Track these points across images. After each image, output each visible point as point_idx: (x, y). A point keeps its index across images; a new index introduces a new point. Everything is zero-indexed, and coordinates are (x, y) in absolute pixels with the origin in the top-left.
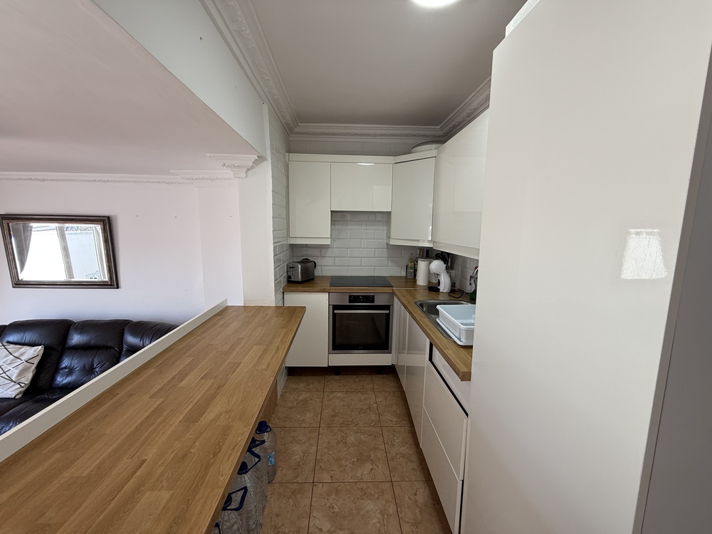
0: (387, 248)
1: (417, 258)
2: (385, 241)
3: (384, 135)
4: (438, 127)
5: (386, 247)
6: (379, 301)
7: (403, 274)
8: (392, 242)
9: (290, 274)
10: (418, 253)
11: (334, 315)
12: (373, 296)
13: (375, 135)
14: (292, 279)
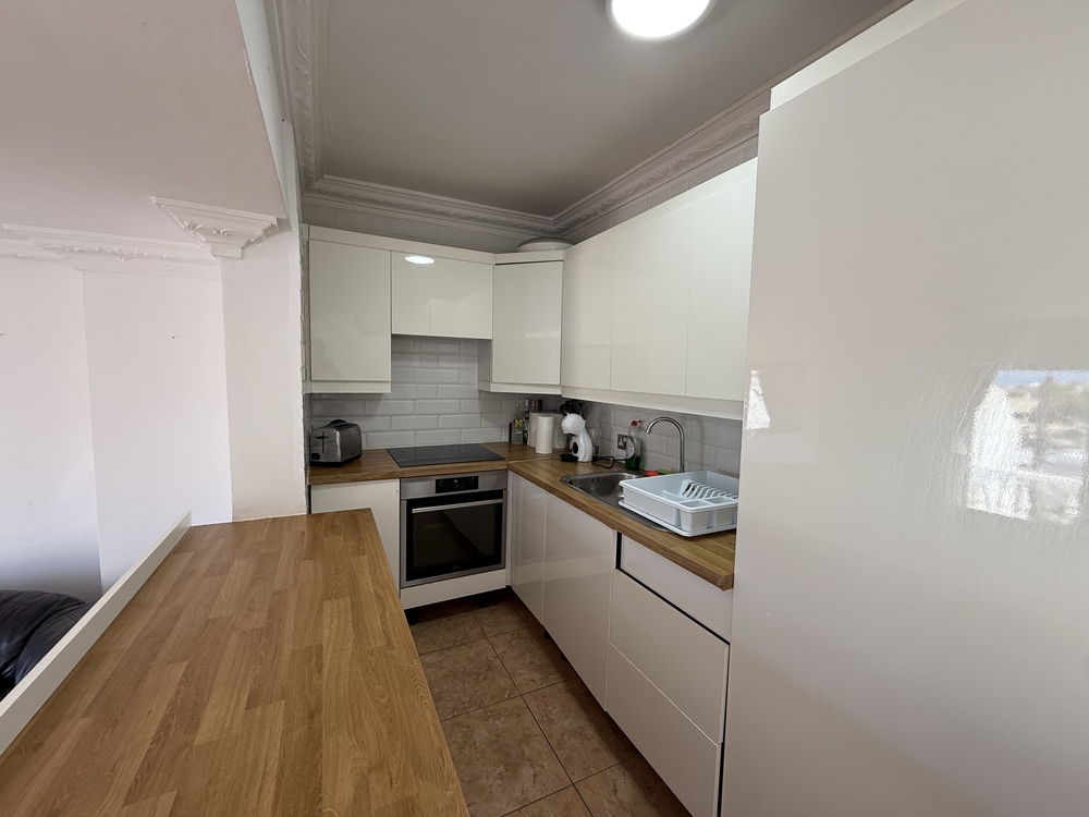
0: (480, 398)
1: (528, 412)
2: (476, 387)
3: (472, 218)
4: (551, 219)
5: (477, 395)
6: (485, 485)
7: (505, 438)
8: (494, 388)
9: (318, 450)
10: (527, 404)
11: (410, 516)
12: (476, 478)
13: (459, 217)
14: (322, 460)
